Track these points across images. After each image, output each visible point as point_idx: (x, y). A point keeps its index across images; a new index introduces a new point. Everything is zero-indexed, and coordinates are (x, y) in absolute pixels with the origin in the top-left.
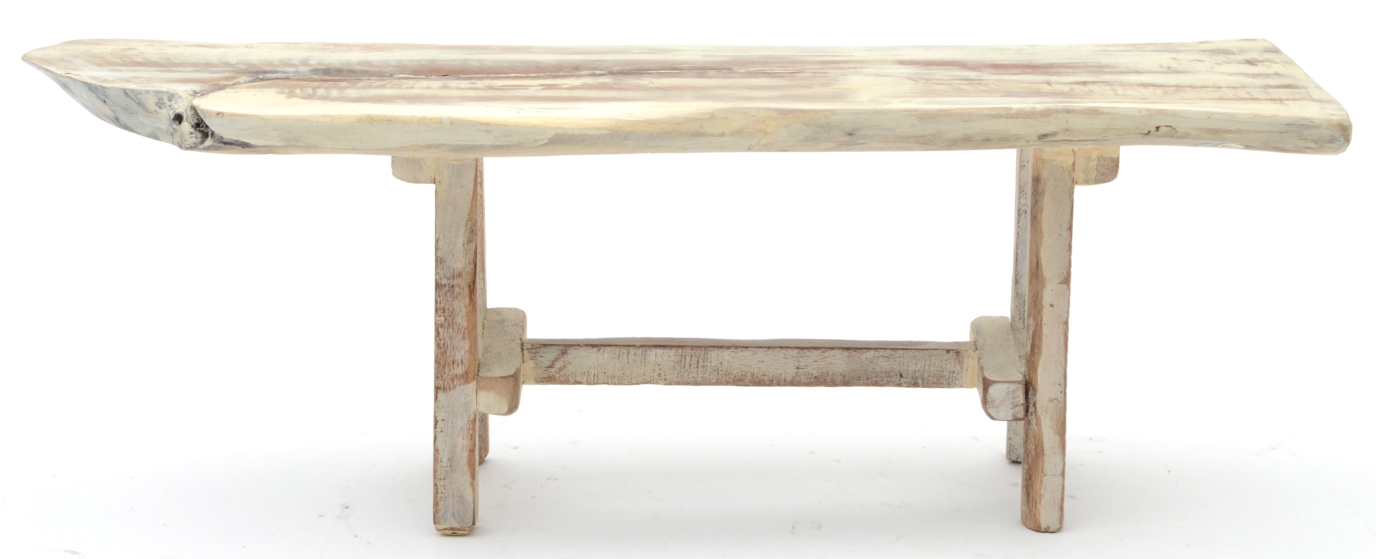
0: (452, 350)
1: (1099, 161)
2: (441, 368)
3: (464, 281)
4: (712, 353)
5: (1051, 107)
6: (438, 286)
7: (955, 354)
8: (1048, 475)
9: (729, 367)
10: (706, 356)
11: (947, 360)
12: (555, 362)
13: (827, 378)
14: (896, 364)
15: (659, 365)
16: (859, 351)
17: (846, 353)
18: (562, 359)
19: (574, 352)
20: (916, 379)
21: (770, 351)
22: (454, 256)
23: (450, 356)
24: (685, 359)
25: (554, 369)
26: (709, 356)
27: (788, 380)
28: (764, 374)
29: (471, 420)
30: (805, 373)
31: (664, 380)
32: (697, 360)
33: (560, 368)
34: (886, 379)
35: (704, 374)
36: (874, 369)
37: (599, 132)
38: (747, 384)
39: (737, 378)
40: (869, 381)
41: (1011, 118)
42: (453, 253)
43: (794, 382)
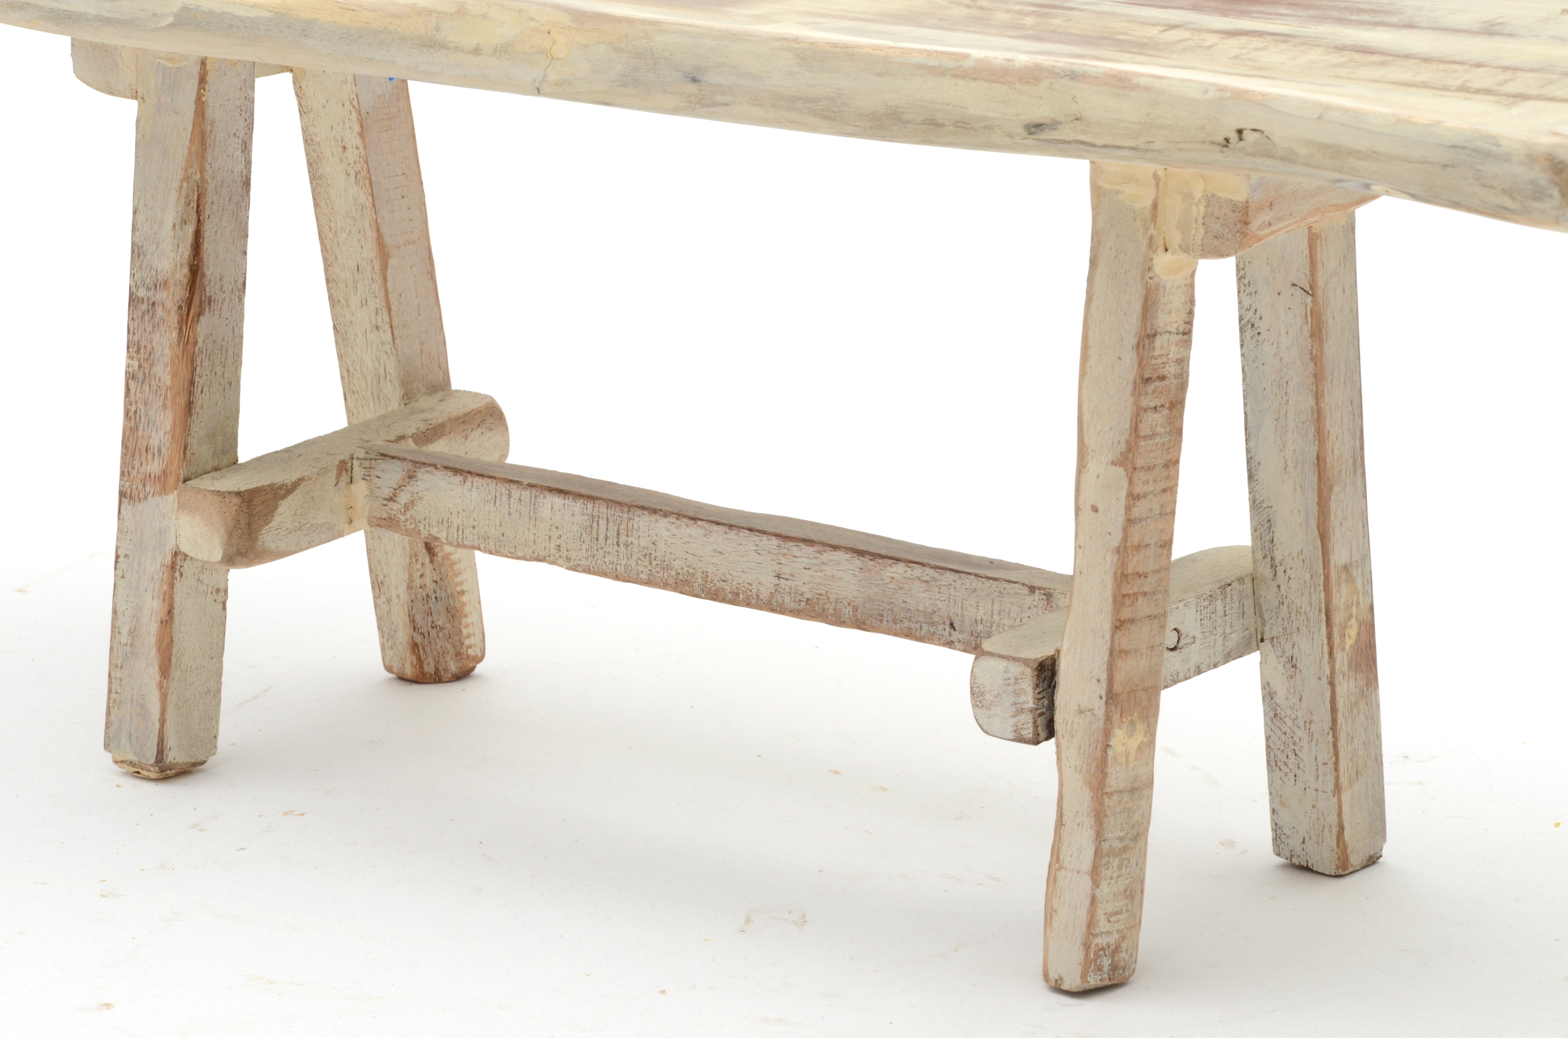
0: (146, 425)
1: (1208, 206)
2: (128, 457)
3: (171, 297)
4: (640, 519)
5: (1044, 62)
6: (134, 300)
7: (1045, 597)
8: (1066, 869)
9: (668, 553)
10: (630, 525)
11: (1030, 608)
12: (398, 491)
13: (826, 607)
14: (941, 599)
15: (557, 528)
16: (880, 561)
17: (858, 562)
18: (408, 488)
19: (427, 477)
20: (977, 637)
21: (732, 534)
22: (158, 247)
23: (143, 436)
24: (598, 525)
25: (396, 504)
26: (636, 526)
27: (763, 599)
28: (723, 578)
29: (166, 564)
30: (791, 589)
31: (565, 559)
32: (616, 529)
33: (405, 504)
34: (927, 628)
35: (628, 559)
36: (904, 602)
37: (254, 13)
38: (696, 592)
39: (681, 577)
40: (898, 625)
41: (963, 78)
42: (158, 240)
43: (772, 605)
